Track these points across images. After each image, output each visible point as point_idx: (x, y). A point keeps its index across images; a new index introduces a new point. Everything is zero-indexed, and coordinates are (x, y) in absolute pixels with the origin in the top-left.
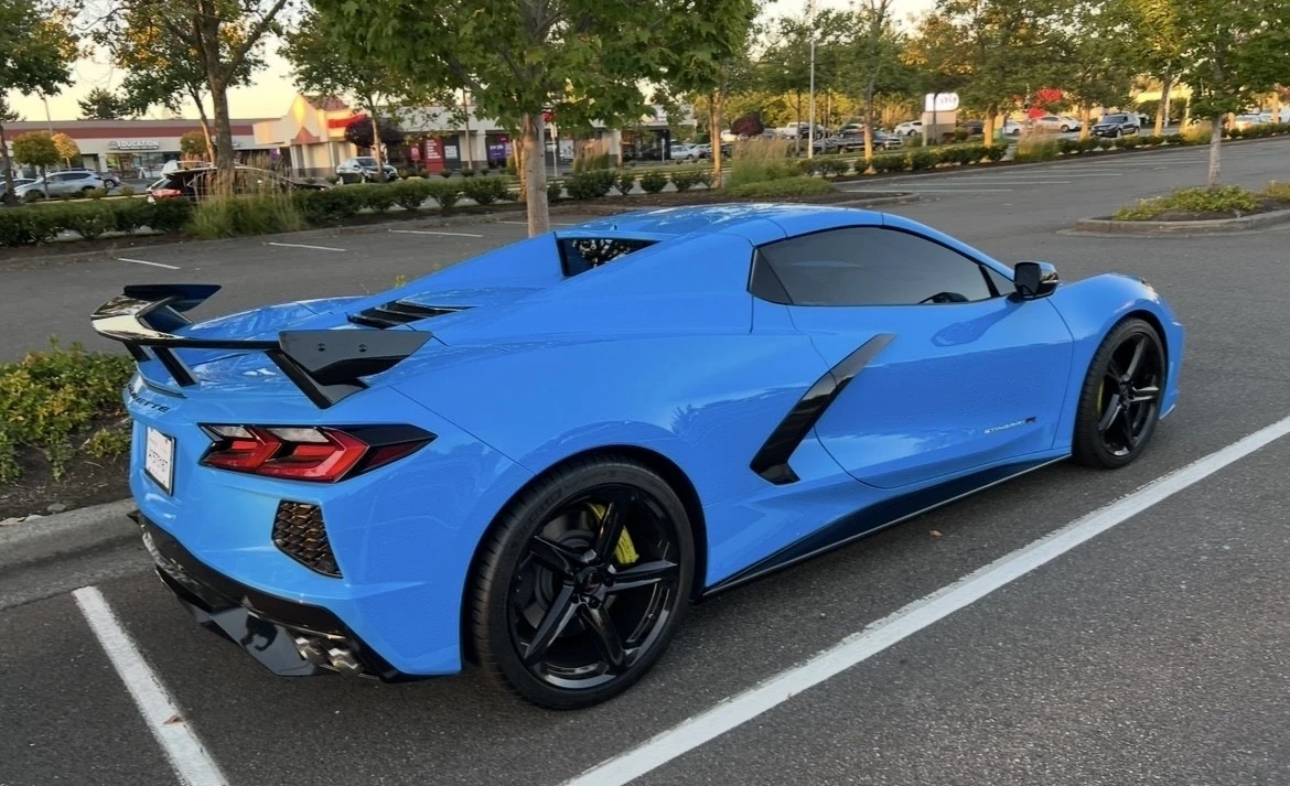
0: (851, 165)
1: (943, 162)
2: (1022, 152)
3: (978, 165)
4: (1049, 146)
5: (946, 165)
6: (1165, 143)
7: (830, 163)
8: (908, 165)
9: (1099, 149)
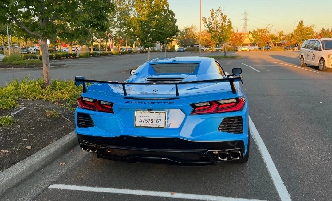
0: (38, 57)
1: (62, 57)
2: (81, 55)
3: (70, 58)
4: (87, 54)
5: (63, 58)
6: (109, 54)
7: (32, 56)
8: (54, 58)
9: (96, 55)
